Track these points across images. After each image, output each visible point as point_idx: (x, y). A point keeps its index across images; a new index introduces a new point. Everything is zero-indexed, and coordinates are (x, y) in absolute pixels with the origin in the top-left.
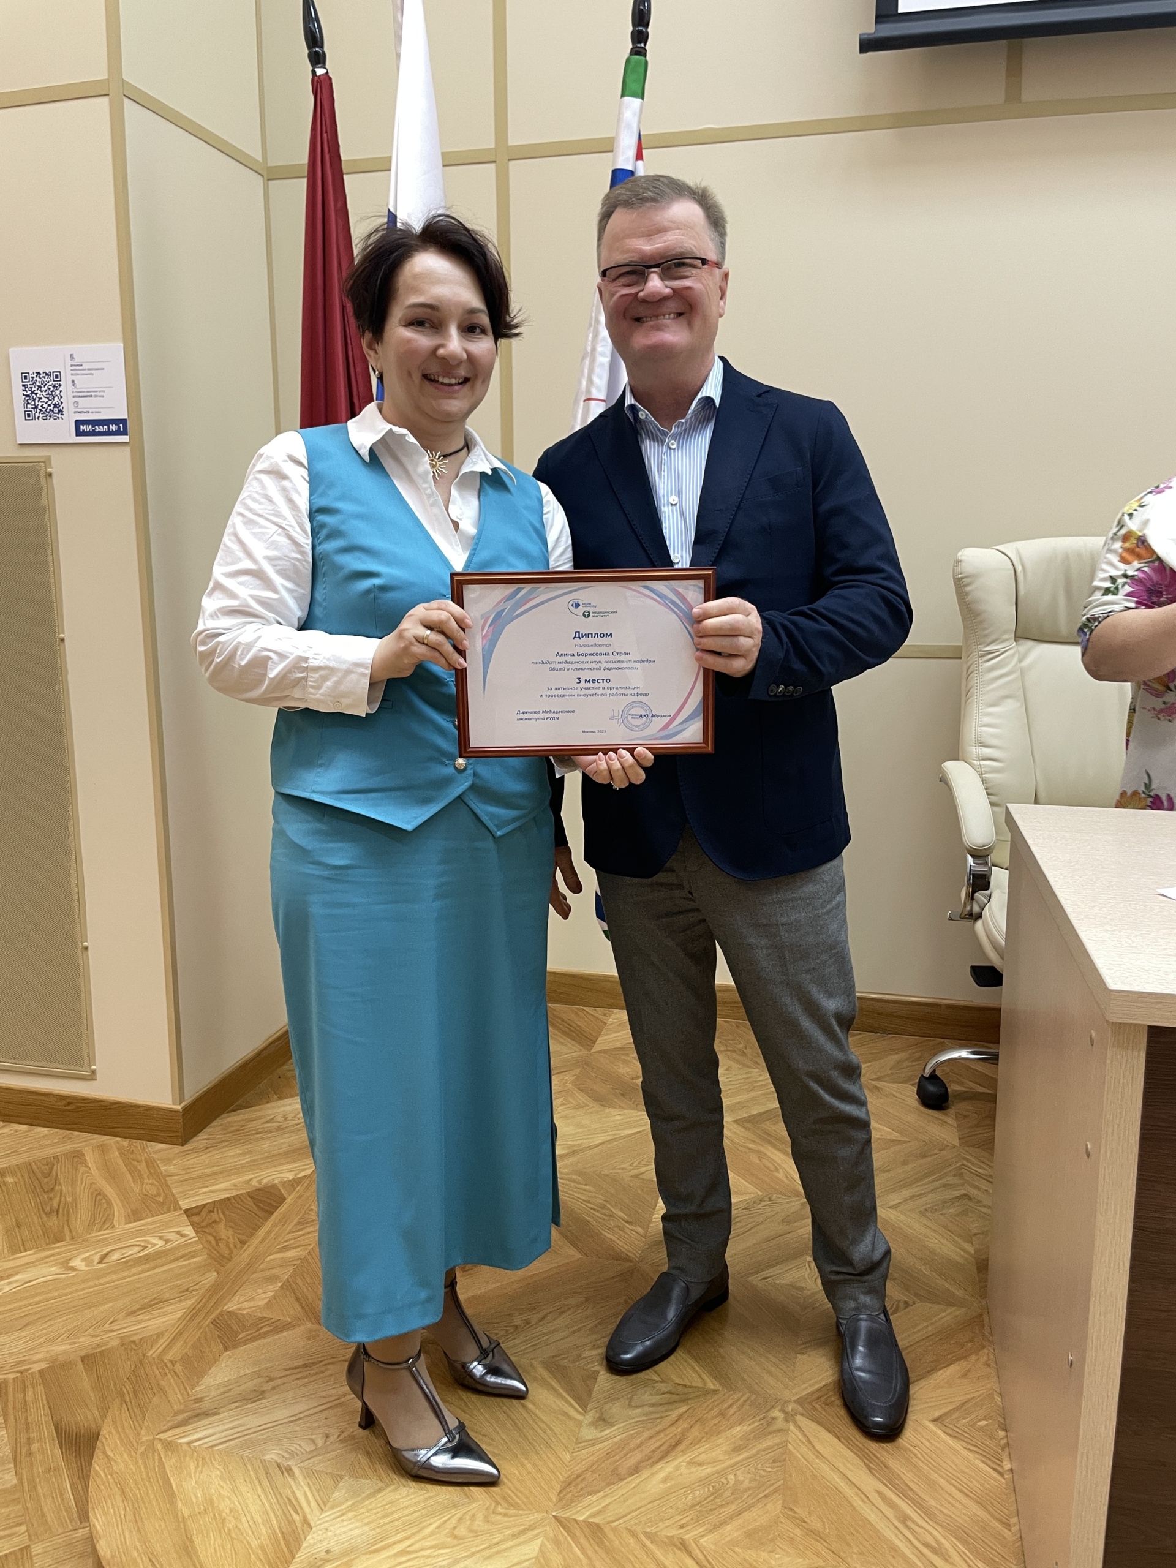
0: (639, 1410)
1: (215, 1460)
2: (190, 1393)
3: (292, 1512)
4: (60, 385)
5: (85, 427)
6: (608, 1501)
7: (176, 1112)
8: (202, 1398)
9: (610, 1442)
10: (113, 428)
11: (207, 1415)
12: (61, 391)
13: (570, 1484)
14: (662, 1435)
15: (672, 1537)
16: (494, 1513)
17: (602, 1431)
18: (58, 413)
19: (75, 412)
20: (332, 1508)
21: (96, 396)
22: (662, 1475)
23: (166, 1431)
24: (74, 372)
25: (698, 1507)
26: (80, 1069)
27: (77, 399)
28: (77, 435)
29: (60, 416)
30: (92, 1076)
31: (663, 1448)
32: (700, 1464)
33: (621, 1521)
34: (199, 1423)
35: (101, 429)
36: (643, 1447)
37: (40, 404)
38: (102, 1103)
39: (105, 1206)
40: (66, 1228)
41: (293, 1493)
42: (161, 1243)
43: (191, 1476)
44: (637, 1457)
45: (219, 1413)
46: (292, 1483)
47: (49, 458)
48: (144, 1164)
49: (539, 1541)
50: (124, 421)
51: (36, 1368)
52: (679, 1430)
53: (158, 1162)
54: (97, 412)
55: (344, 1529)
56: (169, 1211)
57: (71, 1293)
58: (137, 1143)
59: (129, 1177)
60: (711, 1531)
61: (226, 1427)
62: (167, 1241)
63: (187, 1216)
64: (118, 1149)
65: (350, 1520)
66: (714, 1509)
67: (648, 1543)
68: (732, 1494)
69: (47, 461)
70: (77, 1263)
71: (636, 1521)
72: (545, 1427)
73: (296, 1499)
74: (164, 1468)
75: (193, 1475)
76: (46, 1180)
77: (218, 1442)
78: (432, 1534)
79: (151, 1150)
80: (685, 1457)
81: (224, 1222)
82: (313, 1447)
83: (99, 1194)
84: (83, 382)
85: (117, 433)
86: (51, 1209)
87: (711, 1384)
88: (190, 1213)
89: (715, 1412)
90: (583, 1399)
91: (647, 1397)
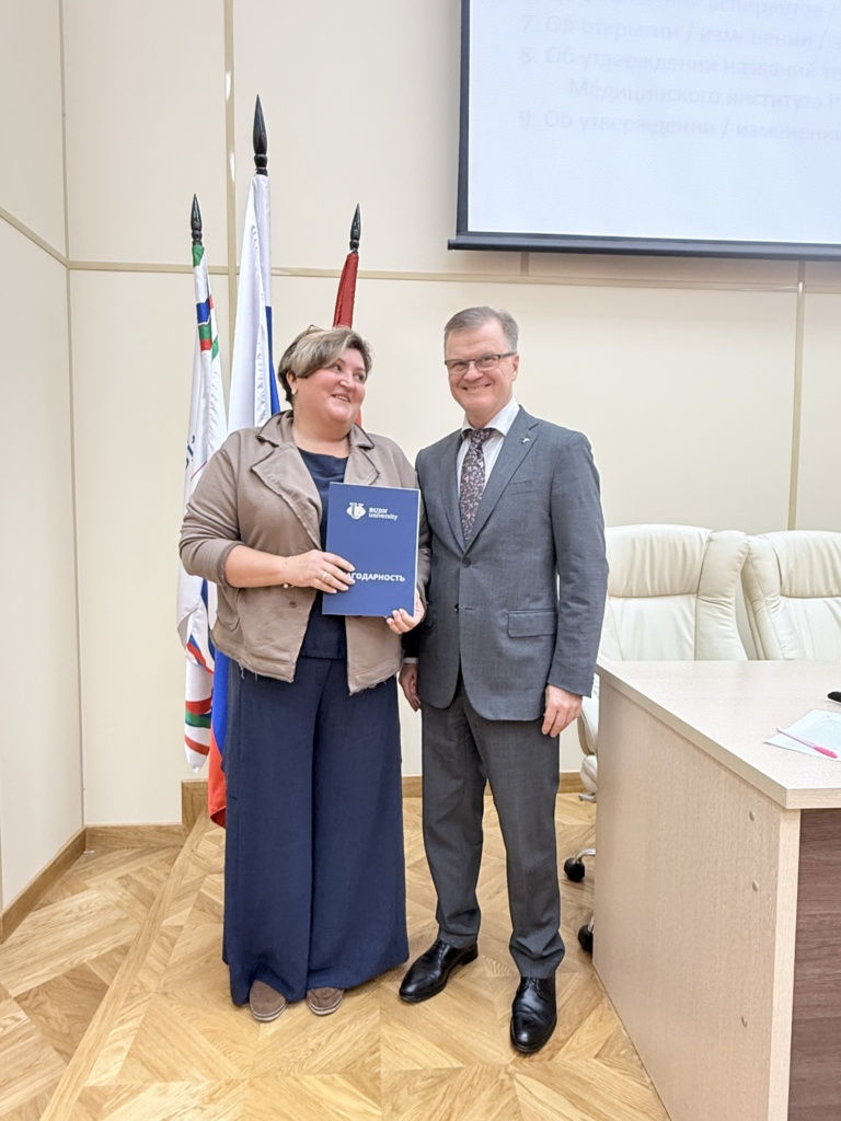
62: (4, 1027)
63: (18, 1003)
81: (49, 1001)
87: (457, 1064)
88: (18, 999)
89: (464, 1086)
90: (375, 1097)
91: (418, 1084)
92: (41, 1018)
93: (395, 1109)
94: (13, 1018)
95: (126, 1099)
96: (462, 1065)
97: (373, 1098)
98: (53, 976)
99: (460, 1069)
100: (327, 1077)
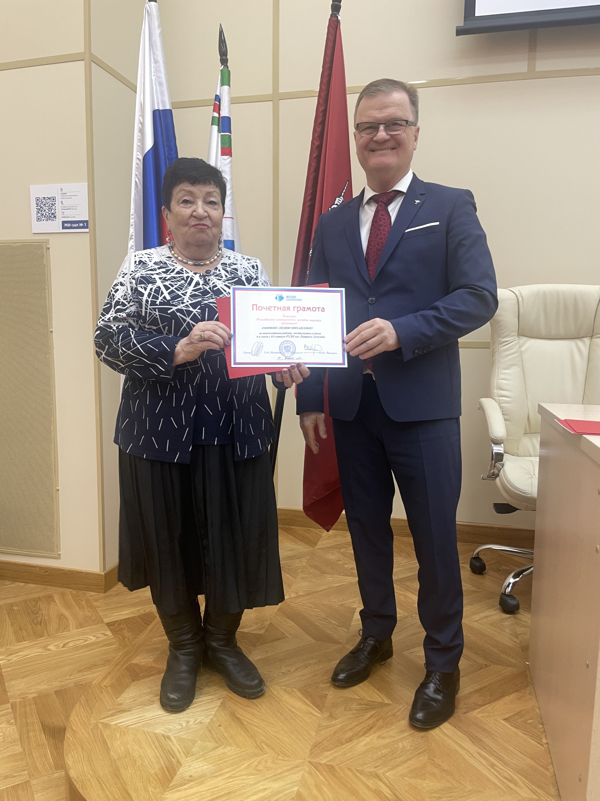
0: (350, 712)
1: (130, 733)
2: (116, 701)
3: (171, 757)
4: (55, 204)
5: (67, 225)
6: (336, 754)
7: (102, 575)
8: (122, 703)
9: (335, 727)
10: (81, 225)
11: (125, 711)
12: (55, 207)
13: (316, 746)
14: (363, 724)
15: (371, 772)
16: (277, 759)
17: (331, 722)
18: (54, 218)
19: (62, 217)
20: (192, 755)
21: (73, 209)
22: (364, 742)
23: (104, 718)
24: (62, 197)
25: (384, 758)
26: (53, 553)
27: (63, 211)
28: (63, 229)
29: (54, 219)
30: (58, 557)
31: (363, 730)
32: (384, 738)
33: (343, 764)
34: (121, 715)
35: (75, 225)
36: (353, 730)
37: (45, 213)
38: (64, 571)
39: (65, 621)
40: (45, 631)
41: (171, 748)
42: (94, 638)
43: (117, 740)
44: (350, 734)
45: (131, 711)
46: (171, 744)
47: (48, 240)
48: (84, 601)
49: (301, 773)
50: (87, 222)
51: (31, 696)
52: (372, 722)
53: (92, 601)
54: (73, 217)
55: (198, 766)
56: (98, 623)
57: (49, 661)
58: (81, 592)
59: (77, 607)
60: (390, 770)
61: (135, 717)
62: (98, 638)
63: (108, 626)
64: (71, 595)
65: (202, 761)
66: (392, 759)
67: (359, 775)
68: (401, 752)
69: (47, 242)
70: (51, 647)
71: (352, 764)
72: (301, 719)
73: (173, 752)
74: (104, 737)
75: (119, 739)
76: (34, 608)
77: (130, 724)
78: (244, 769)
79: (88, 595)
80: (374, 735)
81: (126, 629)
82: (180, 727)
83: (62, 615)
84: (67, 202)
85: (83, 227)
86: (37, 622)
87: (386, 701)
88: (109, 625)
89: (389, 714)
90: (320, 707)
91: (354, 706)
92: (120, 637)
93: (332, 717)
94: (103, 634)
95: (153, 675)
96: (391, 702)
97: (318, 706)
98: (132, 616)
99: (388, 705)
100: (288, 689)
